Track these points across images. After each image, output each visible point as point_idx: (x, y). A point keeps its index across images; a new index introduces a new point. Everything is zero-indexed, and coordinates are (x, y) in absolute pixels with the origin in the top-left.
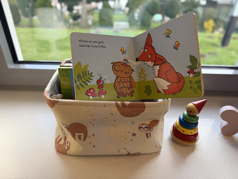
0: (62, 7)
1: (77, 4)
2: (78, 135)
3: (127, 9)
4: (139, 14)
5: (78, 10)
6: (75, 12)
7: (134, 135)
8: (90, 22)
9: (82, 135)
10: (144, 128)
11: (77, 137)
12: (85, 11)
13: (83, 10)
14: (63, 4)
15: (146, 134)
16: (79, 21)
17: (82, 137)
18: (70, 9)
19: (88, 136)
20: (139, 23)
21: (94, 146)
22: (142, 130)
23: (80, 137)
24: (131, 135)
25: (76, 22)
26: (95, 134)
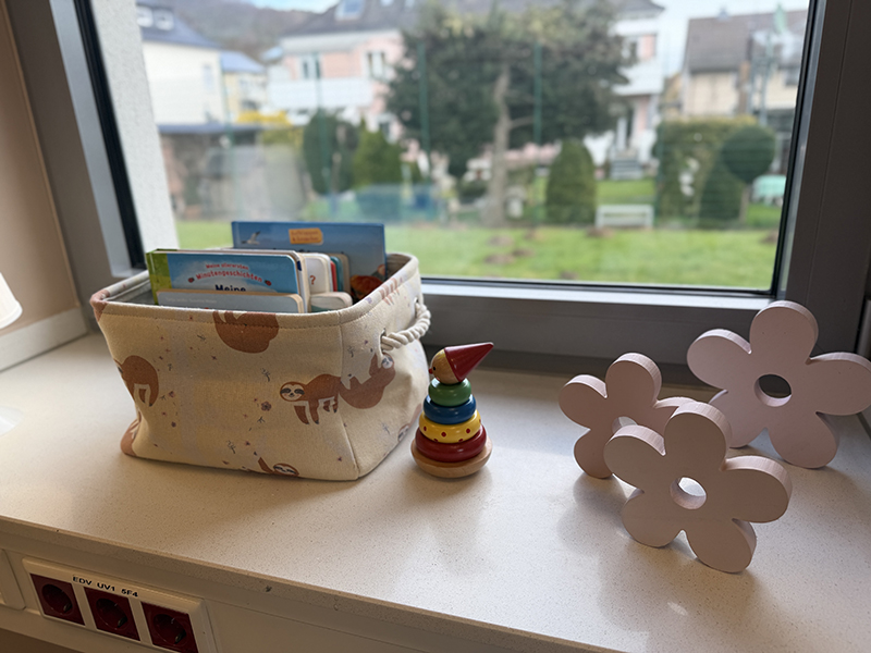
0: (431, 166)
1: (477, 152)
2: (140, 390)
3: (655, 163)
4: (696, 176)
5: (479, 172)
6: (470, 177)
7: (267, 407)
8: (516, 209)
9: (147, 387)
10: (293, 392)
11: (136, 392)
12: (501, 173)
13: (493, 170)
14: (435, 156)
15: (295, 407)
16: (481, 204)
17: (148, 396)
18: (457, 170)
19: (160, 395)
20: (695, 208)
21: (174, 425)
22: (287, 396)
23: (142, 392)
24: (260, 406)
25: (468, 209)
26: (175, 392)
